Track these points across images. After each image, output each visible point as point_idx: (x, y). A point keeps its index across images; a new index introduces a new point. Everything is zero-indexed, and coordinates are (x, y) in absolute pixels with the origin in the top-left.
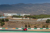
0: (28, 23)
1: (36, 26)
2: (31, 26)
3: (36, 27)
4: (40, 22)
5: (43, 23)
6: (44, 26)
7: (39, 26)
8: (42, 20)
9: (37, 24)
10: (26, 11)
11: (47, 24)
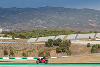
0: (11, 47)
1: (26, 54)
2: (15, 54)
3: (25, 56)
4: (33, 44)
5: (40, 46)
6: (42, 53)
7: (32, 53)
8: (38, 41)
9: (28, 48)
10: (5, 23)
11: (48, 48)
